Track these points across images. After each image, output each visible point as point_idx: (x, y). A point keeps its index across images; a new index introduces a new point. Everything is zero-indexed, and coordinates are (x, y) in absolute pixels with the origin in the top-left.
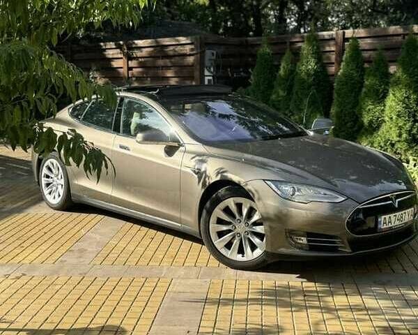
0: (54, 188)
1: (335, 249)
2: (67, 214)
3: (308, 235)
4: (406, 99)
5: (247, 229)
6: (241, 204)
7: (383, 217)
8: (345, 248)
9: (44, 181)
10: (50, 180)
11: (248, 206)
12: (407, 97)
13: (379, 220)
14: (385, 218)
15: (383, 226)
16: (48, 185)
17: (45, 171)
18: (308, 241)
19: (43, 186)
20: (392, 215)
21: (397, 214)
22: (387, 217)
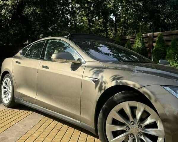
0: (7, 94)
2: (12, 110)
5: (140, 131)
6: (136, 108)
9: (3, 90)
10: (6, 90)
11: (142, 110)
16: (5, 92)
17: (4, 85)
19: (2, 93)
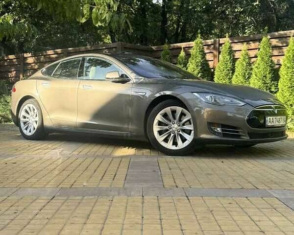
0: (30, 124)
1: (239, 136)
3: (223, 126)
4: (264, 78)
5: (179, 128)
7: (269, 118)
8: (245, 136)
10: (27, 120)
12: (265, 76)
13: (267, 119)
14: (270, 119)
15: (269, 124)
16: (25, 123)
17: (23, 114)
18: (223, 130)
19: (21, 124)
20: (274, 117)
21: (277, 117)
22: (271, 118)
